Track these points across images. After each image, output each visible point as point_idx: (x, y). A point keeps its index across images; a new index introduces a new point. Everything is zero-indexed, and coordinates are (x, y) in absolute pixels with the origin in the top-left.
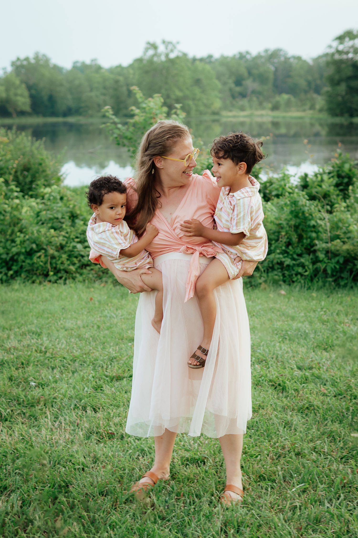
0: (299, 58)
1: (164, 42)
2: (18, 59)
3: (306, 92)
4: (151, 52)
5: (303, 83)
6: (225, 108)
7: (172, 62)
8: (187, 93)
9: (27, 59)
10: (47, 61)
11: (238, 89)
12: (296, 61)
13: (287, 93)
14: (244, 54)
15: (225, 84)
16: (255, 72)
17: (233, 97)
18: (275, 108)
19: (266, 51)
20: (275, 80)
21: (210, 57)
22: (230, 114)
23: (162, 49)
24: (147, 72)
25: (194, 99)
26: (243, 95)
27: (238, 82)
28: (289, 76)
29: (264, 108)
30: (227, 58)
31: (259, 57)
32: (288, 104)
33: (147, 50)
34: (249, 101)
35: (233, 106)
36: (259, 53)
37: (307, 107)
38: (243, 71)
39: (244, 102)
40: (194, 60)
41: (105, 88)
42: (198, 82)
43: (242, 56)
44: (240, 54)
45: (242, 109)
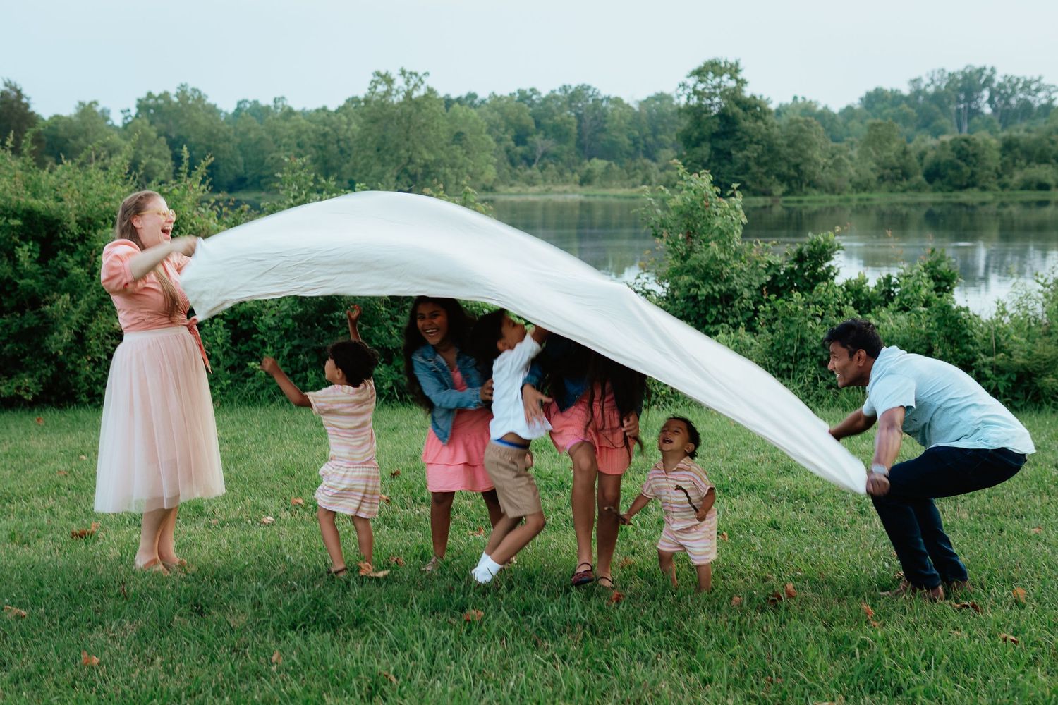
0: (618, 101)
1: (403, 73)
2: (150, 95)
3: (632, 156)
4: (381, 88)
5: (625, 141)
6: (502, 179)
7: (418, 104)
8: (443, 155)
9: (165, 96)
10: (200, 99)
11: (520, 149)
12: (611, 106)
13: (601, 158)
14: (529, 93)
15: (499, 140)
16: (547, 121)
17: (513, 163)
18: (586, 180)
19: (564, 88)
20: (581, 135)
21: (472, 96)
22: (511, 190)
23: (399, 83)
24: (374, 121)
25: (452, 166)
26: (529, 161)
27: (520, 139)
28: (603, 130)
29: (566, 182)
30: (500, 99)
31: (552, 97)
32: (607, 175)
33: (375, 84)
34: (542, 169)
35: (515, 177)
36: (553, 92)
37: (639, 180)
38: (528, 121)
39: (534, 171)
40: (448, 102)
41: (300, 145)
42: (458, 137)
43: (524, 97)
44: (521, 92)
45: (531, 182)
